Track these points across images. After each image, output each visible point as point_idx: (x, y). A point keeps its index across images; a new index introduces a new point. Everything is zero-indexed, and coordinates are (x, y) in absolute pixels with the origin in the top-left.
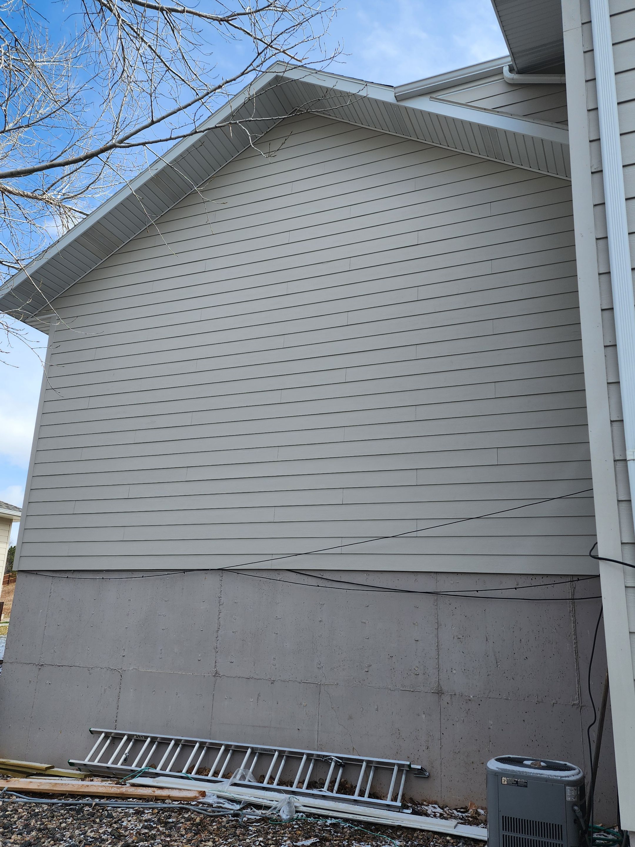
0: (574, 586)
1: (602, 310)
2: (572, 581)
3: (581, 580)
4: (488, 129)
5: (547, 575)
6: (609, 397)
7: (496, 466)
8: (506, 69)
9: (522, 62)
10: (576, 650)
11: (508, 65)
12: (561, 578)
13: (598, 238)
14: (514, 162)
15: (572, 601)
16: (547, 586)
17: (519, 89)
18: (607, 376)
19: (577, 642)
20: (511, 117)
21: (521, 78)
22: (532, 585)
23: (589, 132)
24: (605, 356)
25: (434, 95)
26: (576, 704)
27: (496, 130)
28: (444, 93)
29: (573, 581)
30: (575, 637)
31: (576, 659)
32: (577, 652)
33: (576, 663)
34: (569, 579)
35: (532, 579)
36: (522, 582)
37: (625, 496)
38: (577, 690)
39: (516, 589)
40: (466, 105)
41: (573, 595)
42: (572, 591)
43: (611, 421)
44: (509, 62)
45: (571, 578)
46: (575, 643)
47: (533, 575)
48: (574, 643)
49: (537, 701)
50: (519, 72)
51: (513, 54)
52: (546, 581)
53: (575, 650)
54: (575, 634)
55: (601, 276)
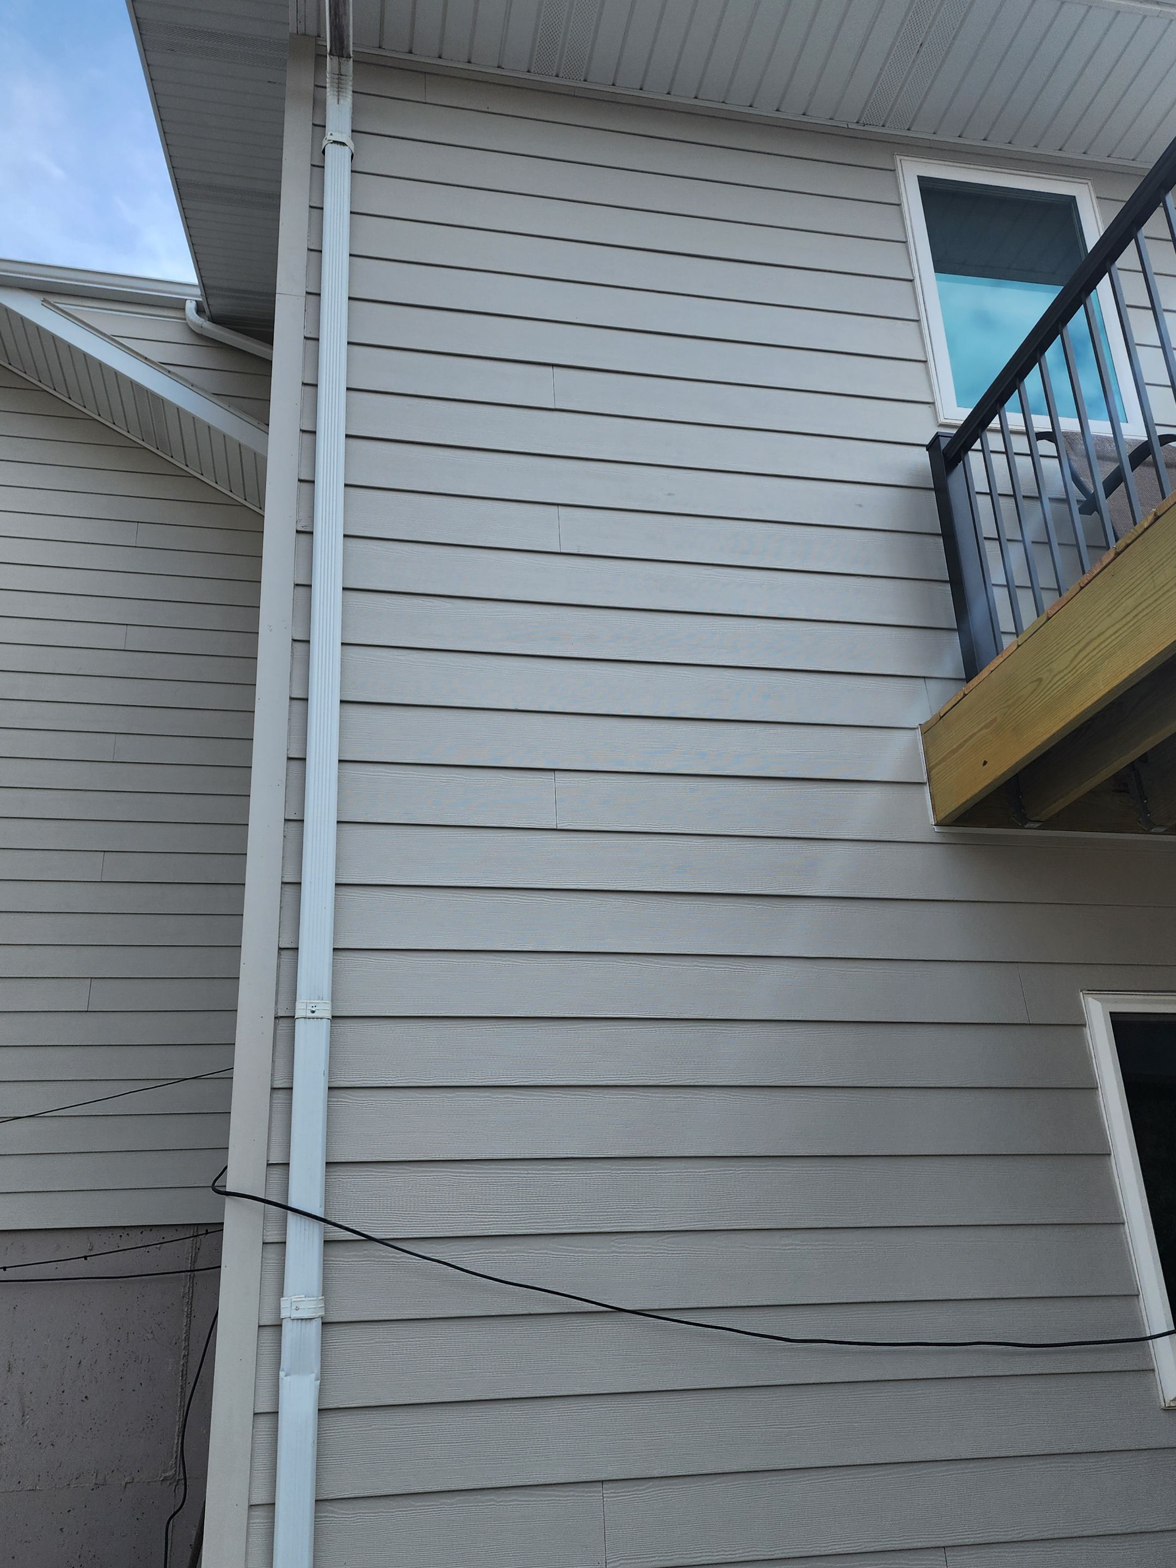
0: (198, 1245)
1: (289, 759)
2: (195, 1236)
3: (210, 1233)
4: (147, 393)
5: (151, 1227)
6: (281, 907)
7: (82, 1013)
8: (190, 306)
9: (219, 305)
10: (185, 1369)
11: (196, 301)
12: (177, 1230)
13: (296, 638)
14: (188, 464)
15: (190, 1275)
16: (147, 1248)
17: (207, 346)
18: (282, 870)
19: (188, 1355)
20: (191, 387)
21: (214, 330)
22: (119, 1249)
23: (299, 466)
24: (285, 836)
25: (52, 299)
26: (170, 1476)
27: (163, 402)
28: (67, 302)
29: (198, 1235)
30: (187, 1344)
31: (182, 1388)
32: (186, 1374)
33: (181, 1394)
34: (190, 1232)
35: (121, 1236)
36: (102, 1243)
37: (285, 1080)
38: (175, 1449)
39: (85, 1258)
40: (112, 339)
41: (194, 1262)
42: (194, 1256)
43: (280, 949)
44: (197, 296)
45: (195, 1230)
46: (184, 1356)
47: (124, 1227)
48: (182, 1357)
49: (96, 1484)
50: (214, 319)
51: (203, 285)
52: (149, 1238)
53: (182, 1371)
54: (187, 1339)
55: (294, 702)
